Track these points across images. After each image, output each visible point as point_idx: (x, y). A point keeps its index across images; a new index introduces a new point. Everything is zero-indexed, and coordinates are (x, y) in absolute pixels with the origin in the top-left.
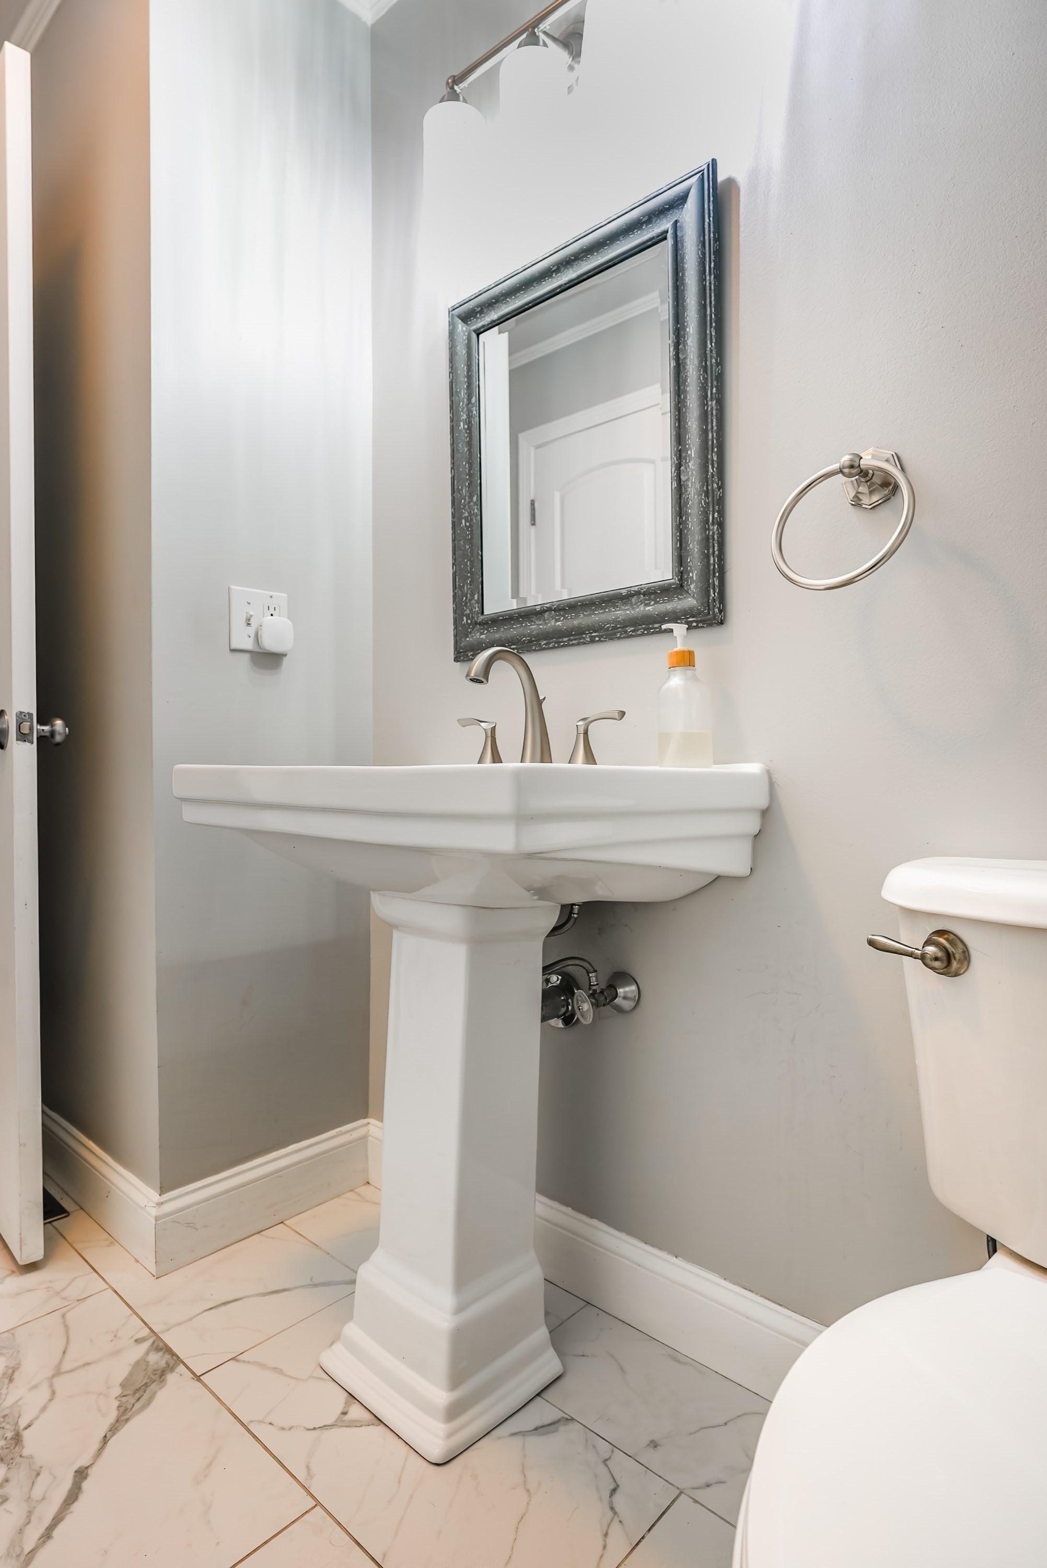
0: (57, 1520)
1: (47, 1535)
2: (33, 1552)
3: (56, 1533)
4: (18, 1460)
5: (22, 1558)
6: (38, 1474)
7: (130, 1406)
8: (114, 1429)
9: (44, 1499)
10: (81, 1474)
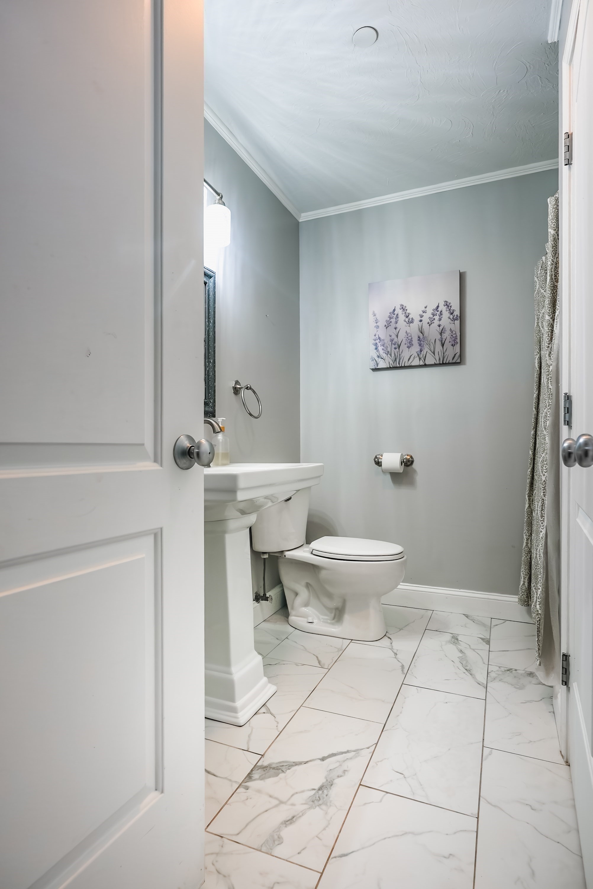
0: (342, 753)
1: (348, 752)
2: (354, 751)
3: (346, 750)
4: (329, 780)
5: (357, 752)
6: (331, 770)
7: (287, 766)
8: (300, 763)
9: (338, 761)
10: (323, 759)
